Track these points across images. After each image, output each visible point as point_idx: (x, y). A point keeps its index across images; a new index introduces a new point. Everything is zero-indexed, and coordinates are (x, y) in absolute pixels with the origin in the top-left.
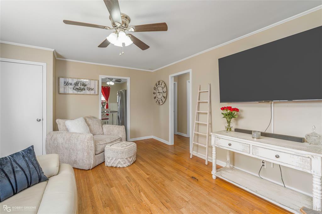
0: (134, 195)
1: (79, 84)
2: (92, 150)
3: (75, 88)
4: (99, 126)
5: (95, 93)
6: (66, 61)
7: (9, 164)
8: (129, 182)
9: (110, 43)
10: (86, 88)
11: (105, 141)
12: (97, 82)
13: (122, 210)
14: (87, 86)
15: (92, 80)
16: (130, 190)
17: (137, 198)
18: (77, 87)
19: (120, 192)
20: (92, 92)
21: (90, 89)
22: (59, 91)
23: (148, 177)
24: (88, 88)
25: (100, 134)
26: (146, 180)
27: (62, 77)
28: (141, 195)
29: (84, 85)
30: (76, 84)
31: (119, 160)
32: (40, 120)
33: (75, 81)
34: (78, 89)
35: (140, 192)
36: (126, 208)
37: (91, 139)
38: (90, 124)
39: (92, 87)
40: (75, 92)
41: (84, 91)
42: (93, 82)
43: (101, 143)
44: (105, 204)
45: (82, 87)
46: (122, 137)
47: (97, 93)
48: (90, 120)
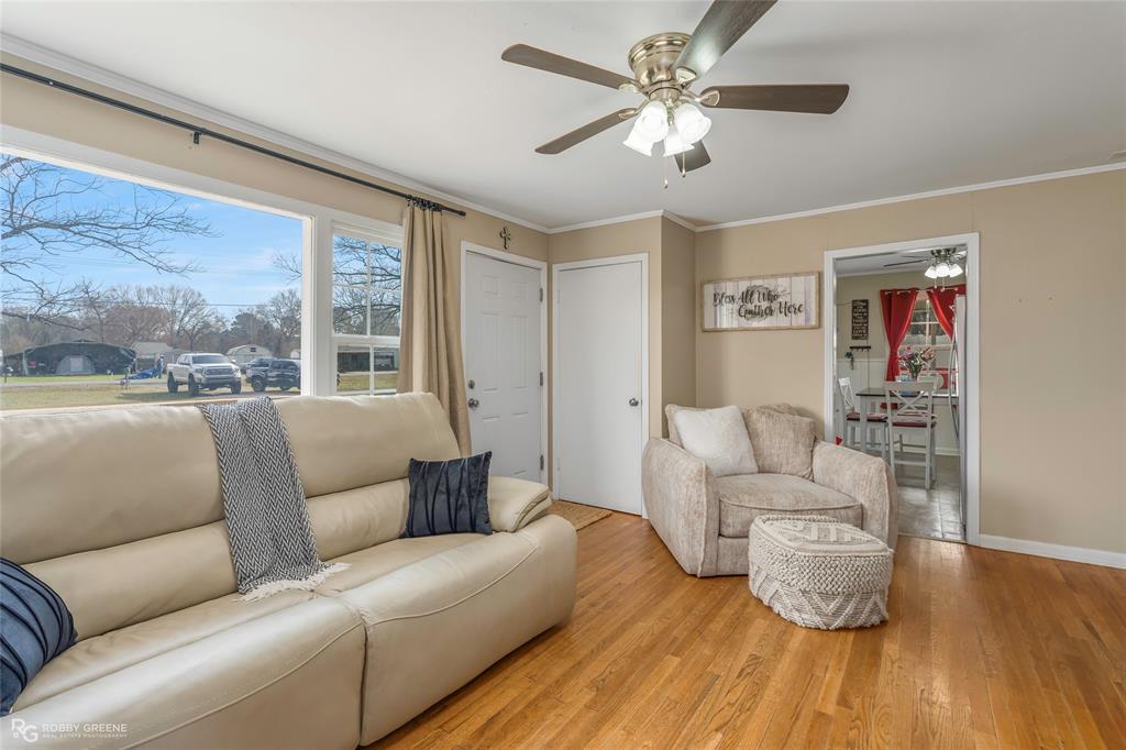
0: (692, 721)
1: (756, 296)
2: (700, 515)
3: (743, 311)
4: (797, 443)
5: (807, 320)
6: (718, 231)
7: (436, 476)
8: (738, 677)
9: (700, 142)
10: (775, 305)
11: (770, 500)
12: (813, 279)
13: (605, 728)
14: (780, 300)
15: (797, 274)
16: (700, 700)
17: (683, 734)
18: (750, 307)
19: (672, 681)
20: (799, 320)
21: (789, 309)
22: (702, 325)
23: (831, 709)
24: (783, 306)
25: (794, 471)
26: (807, 714)
27: (709, 282)
28: (709, 739)
29: (771, 296)
30: (747, 296)
31: (776, 585)
32: (636, 404)
33: (744, 286)
34: (750, 312)
35: (717, 730)
36: (622, 732)
37: (698, 478)
38: (759, 431)
39: (798, 300)
40: (744, 323)
41: (769, 318)
42: (799, 282)
43: (747, 501)
44: (603, 680)
45: (764, 305)
46: (866, 505)
47: (813, 322)
48: (763, 419)
